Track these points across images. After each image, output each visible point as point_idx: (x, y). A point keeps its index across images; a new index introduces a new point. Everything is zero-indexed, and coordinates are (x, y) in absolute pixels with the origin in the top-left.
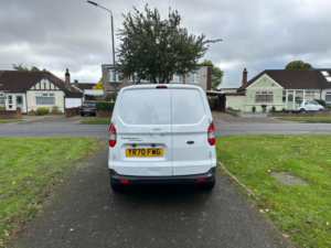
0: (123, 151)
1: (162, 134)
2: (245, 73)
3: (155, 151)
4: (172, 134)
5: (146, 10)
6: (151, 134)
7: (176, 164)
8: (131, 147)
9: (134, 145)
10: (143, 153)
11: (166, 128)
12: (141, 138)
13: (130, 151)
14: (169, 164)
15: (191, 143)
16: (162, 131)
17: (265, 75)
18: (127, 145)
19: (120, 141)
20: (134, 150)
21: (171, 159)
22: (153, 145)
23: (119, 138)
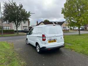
0: (48, 42)
1: (56, 37)
2: (37, 22)
3: (55, 41)
4: (58, 36)
5: (12, 2)
6: (54, 37)
7: (59, 43)
8: (49, 40)
9: (50, 40)
10: (52, 42)
11: (57, 35)
12: (52, 38)
13: (49, 41)
14: (58, 44)
15: (61, 38)
16: (56, 36)
17: (42, 23)
18: (48, 40)
19: (47, 39)
20: (50, 41)
21: (58, 42)
22: (54, 39)
23: (46, 38)
